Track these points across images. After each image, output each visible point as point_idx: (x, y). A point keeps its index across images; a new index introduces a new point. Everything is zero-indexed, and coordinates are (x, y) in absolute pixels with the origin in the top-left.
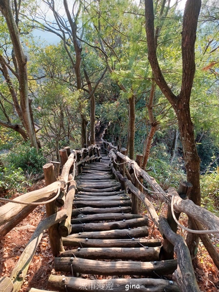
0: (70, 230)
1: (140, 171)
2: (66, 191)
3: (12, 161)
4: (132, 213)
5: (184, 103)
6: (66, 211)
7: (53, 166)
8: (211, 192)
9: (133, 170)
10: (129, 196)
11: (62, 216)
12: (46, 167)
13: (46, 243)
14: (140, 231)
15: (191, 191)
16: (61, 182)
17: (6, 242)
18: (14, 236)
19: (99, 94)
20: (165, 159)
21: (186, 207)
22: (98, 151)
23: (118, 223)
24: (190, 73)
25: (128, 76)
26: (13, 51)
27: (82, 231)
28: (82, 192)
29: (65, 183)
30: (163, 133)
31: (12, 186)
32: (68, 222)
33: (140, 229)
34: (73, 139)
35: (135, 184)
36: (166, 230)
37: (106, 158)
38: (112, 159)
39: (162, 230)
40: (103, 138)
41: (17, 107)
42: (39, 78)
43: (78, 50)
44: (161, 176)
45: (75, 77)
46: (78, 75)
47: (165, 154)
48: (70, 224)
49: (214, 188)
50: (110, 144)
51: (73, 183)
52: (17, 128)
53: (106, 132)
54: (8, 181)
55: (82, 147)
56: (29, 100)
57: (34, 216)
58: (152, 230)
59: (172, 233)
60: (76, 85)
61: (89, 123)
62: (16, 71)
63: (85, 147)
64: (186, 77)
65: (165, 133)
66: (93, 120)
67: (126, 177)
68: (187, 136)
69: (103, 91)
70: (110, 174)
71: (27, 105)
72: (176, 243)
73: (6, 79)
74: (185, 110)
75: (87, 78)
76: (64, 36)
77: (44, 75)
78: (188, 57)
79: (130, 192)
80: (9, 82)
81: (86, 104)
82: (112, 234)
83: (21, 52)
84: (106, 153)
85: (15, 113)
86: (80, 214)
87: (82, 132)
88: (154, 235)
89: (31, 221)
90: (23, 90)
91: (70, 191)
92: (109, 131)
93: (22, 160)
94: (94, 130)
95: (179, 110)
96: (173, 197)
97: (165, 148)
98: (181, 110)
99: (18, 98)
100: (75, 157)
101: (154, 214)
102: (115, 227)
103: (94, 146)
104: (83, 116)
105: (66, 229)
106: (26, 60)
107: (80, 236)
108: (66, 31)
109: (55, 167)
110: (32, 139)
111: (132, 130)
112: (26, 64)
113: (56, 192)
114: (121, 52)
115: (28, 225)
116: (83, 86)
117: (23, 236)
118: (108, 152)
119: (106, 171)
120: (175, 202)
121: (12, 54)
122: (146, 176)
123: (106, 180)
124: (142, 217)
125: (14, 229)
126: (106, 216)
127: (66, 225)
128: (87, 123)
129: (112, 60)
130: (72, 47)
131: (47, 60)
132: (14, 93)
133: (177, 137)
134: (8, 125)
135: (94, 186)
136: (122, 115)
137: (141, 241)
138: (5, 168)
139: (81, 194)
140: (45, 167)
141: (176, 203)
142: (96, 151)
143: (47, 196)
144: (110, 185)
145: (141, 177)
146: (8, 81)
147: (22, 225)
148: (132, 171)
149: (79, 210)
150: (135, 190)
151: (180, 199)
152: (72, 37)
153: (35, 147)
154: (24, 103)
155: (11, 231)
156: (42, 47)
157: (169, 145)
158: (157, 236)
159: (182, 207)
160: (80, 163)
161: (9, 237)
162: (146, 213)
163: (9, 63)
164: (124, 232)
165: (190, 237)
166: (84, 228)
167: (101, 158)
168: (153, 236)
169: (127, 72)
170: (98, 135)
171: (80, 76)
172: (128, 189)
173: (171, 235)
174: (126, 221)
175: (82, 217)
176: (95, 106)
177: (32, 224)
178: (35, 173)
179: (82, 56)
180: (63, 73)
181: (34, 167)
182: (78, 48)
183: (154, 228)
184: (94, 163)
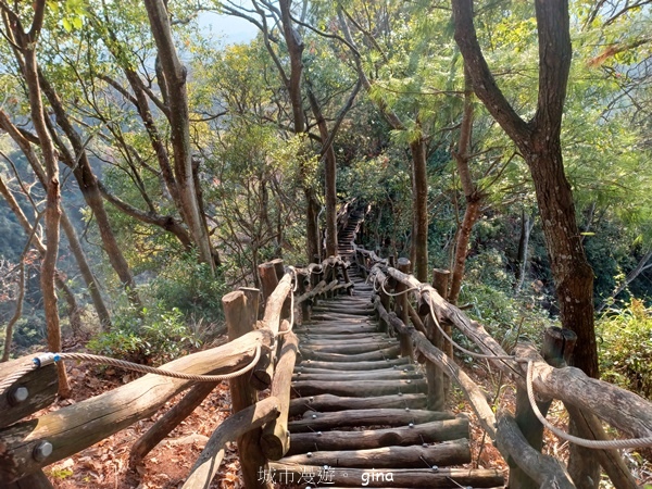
0: (286, 444)
1: (445, 308)
2: (274, 353)
3: (160, 296)
4: (429, 409)
5: (548, 138)
6: (276, 400)
7: (245, 297)
8: (618, 359)
9: (429, 307)
10: (420, 369)
11: (267, 411)
12: (229, 300)
13: (235, 477)
14: (451, 450)
15: (574, 352)
16: (264, 332)
17: (148, 470)
18: (165, 458)
19: (343, 146)
20: (502, 285)
21: (565, 384)
22: (344, 269)
23: (398, 431)
24: (557, 65)
25: (409, 90)
26: (157, 61)
27: (313, 450)
28: (311, 362)
29: (271, 334)
30: (494, 225)
31: (158, 348)
32: (281, 426)
33: (451, 444)
34: (289, 246)
35: (435, 338)
36: (516, 445)
37: (364, 285)
38: (378, 285)
39: (506, 446)
40: (355, 242)
41: (169, 179)
42: (214, 118)
43: (295, 48)
44: (495, 325)
45: (291, 110)
46: (296, 104)
47: (502, 274)
48: (286, 430)
49: (625, 351)
50: (371, 253)
51: (292, 338)
52: (169, 224)
53: (361, 229)
54: (152, 336)
55: (310, 262)
56: (193, 163)
57: (207, 414)
58: (478, 450)
59: (532, 453)
60: (292, 126)
61: (323, 208)
62: (165, 101)
63: (316, 261)
64: (550, 74)
65: (498, 227)
66: (332, 203)
67: (410, 325)
68: (556, 218)
69: (352, 137)
70: (374, 320)
71: (189, 172)
72: (545, 478)
73: (145, 119)
74: (550, 154)
75: (317, 110)
76: (264, 21)
77: (224, 110)
78: (551, 25)
79: (422, 359)
80: (151, 127)
81: (315, 164)
82: (384, 457)
83: (173, 58)
84: (363, 274)
85: (165, 193)
86: (307, 409)
87: (309, 229)
88: (484, 462)
89: (201, 426)
90: (179, 139)
91: (284, 357)
92: (368, 225)
93: (181, 292)
94: (336, 224)
95: (534, 156)
96: (530, 363)
97: (500, 260)
98: (541, 154)
99: (171, 161)
100: (293, 282)
101: (484, 407)
102: (389, 440)
103: (337, 259)
104: (309, 193)
105: (276, 442)
106: (184, 75)
107: (310, 460)
108: (268, 12)
109: (249, 298)
110: (201, 245)
111: (421, 220)
112: (183, 83)
113: (251, 354)
114: (389, 45)
115: (194, 435)
116: (309, 128)
117: (184, 458)
118: (368, 273)
119: (365, 314)
120: (536, 375)
121: (156, 66)
122: (461, 318)
123: (364, 334)
124: (453, 418)
125: (164, 442)
126: (367, 415)
127: (277, 432)
128: (318, 208)
129: (369, 60)
130: (282, 45)
131: (229, 76)
132: (162, 149)
133: (527, 234)
134: (151, 218)
135: (339, 347)
136: (396, 186)
137: (453, 474)
138: (144, 309)
139: (309, 366)
140: (227, 298)
141: (539, 378)
142: (341, 272)
143: (232, 363)
144: (375, 344)
145: (447, 322)
146: (149, 124)
147: (181, 434)
148: (424, 309)
149: (307, 402)
150: (434, 354)
151: (548, 369)
152: (281, 23)
153: (208, 264)
154: (183, 168)
155: (157, 447)
156: (219, 48)
157: (508, 254)
158: (492, 463)
159: (555, 386)
160: (305, 296)
161: (154, 460)
162: (463, 409)
163: (150, 87)
164: (412, 452)
165: (576, 466)
166: (318, 442)
167: (352, 286)
168: (483, 464)
169: (406, 81)
170: (343, 236)
171: (300, 106)
172: (418, 351)
173: (528, 456)
174: (417, 426)
175: (314, 417)
176: (336, 170)
177: (203, 432)
178: (209, 319)
179: (304, 61)
180: (265, 103)
181: (206, 306)
182: (296, 44)
183: (482, 445)
184: (338, 296)
